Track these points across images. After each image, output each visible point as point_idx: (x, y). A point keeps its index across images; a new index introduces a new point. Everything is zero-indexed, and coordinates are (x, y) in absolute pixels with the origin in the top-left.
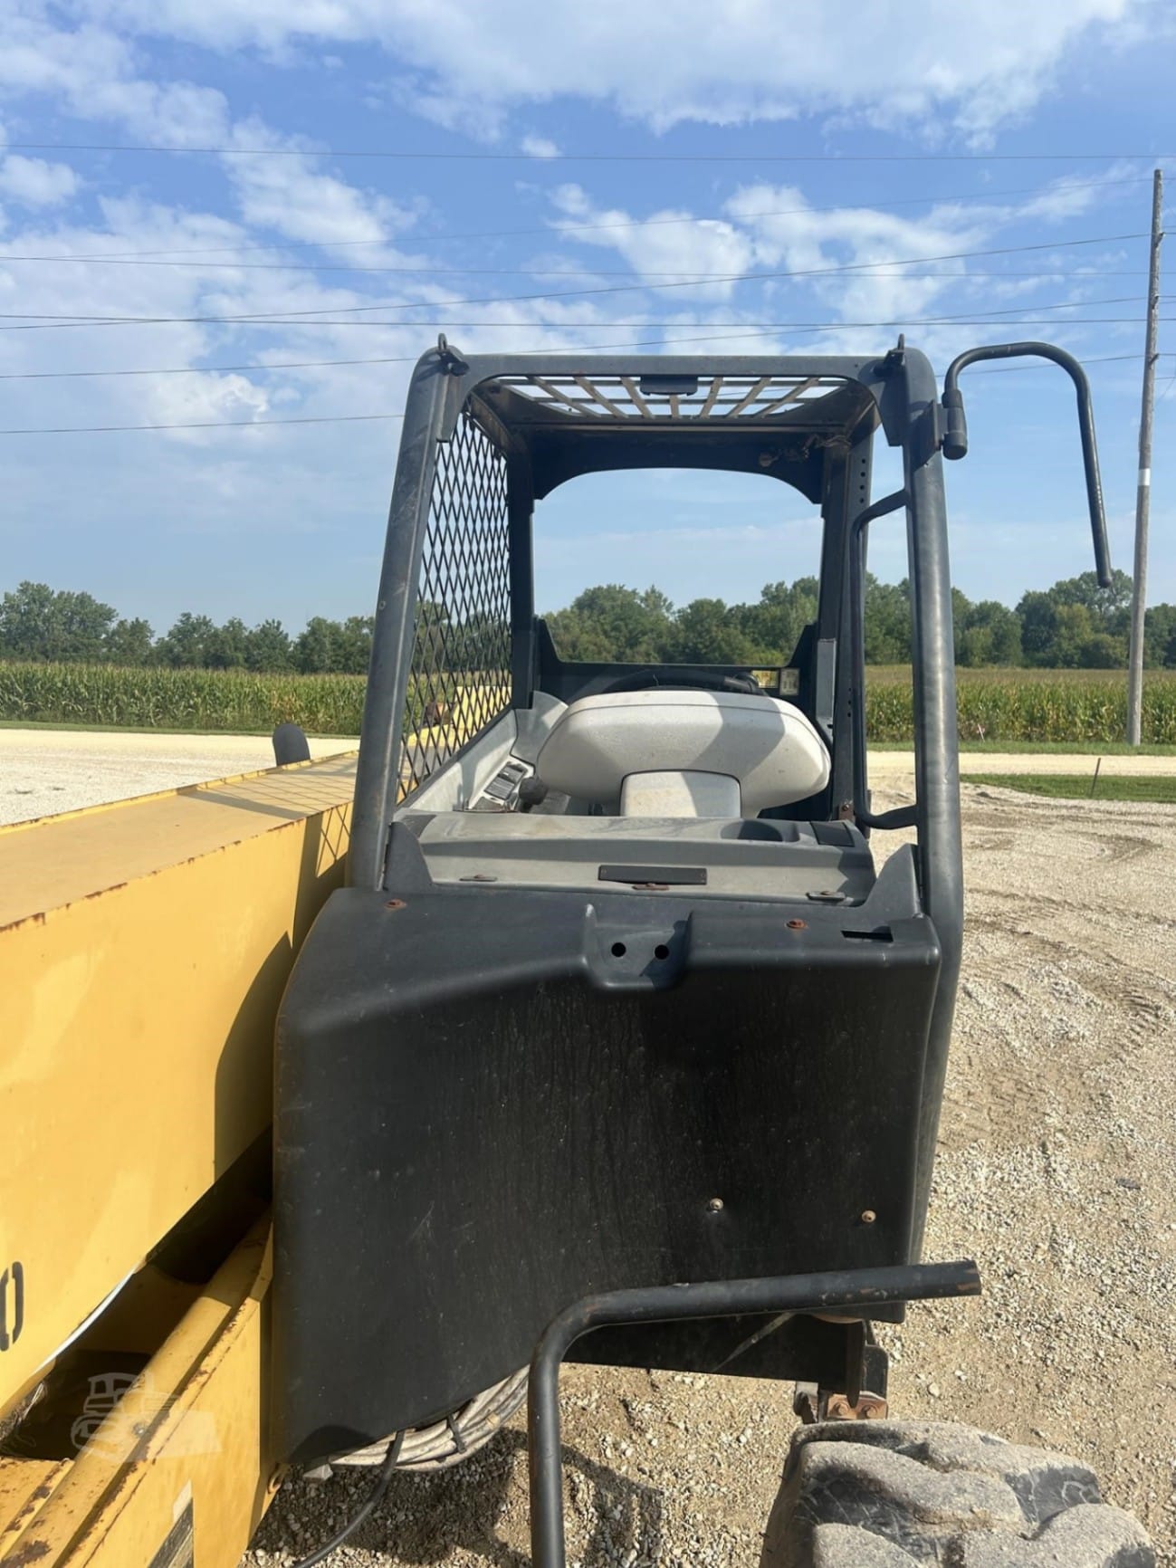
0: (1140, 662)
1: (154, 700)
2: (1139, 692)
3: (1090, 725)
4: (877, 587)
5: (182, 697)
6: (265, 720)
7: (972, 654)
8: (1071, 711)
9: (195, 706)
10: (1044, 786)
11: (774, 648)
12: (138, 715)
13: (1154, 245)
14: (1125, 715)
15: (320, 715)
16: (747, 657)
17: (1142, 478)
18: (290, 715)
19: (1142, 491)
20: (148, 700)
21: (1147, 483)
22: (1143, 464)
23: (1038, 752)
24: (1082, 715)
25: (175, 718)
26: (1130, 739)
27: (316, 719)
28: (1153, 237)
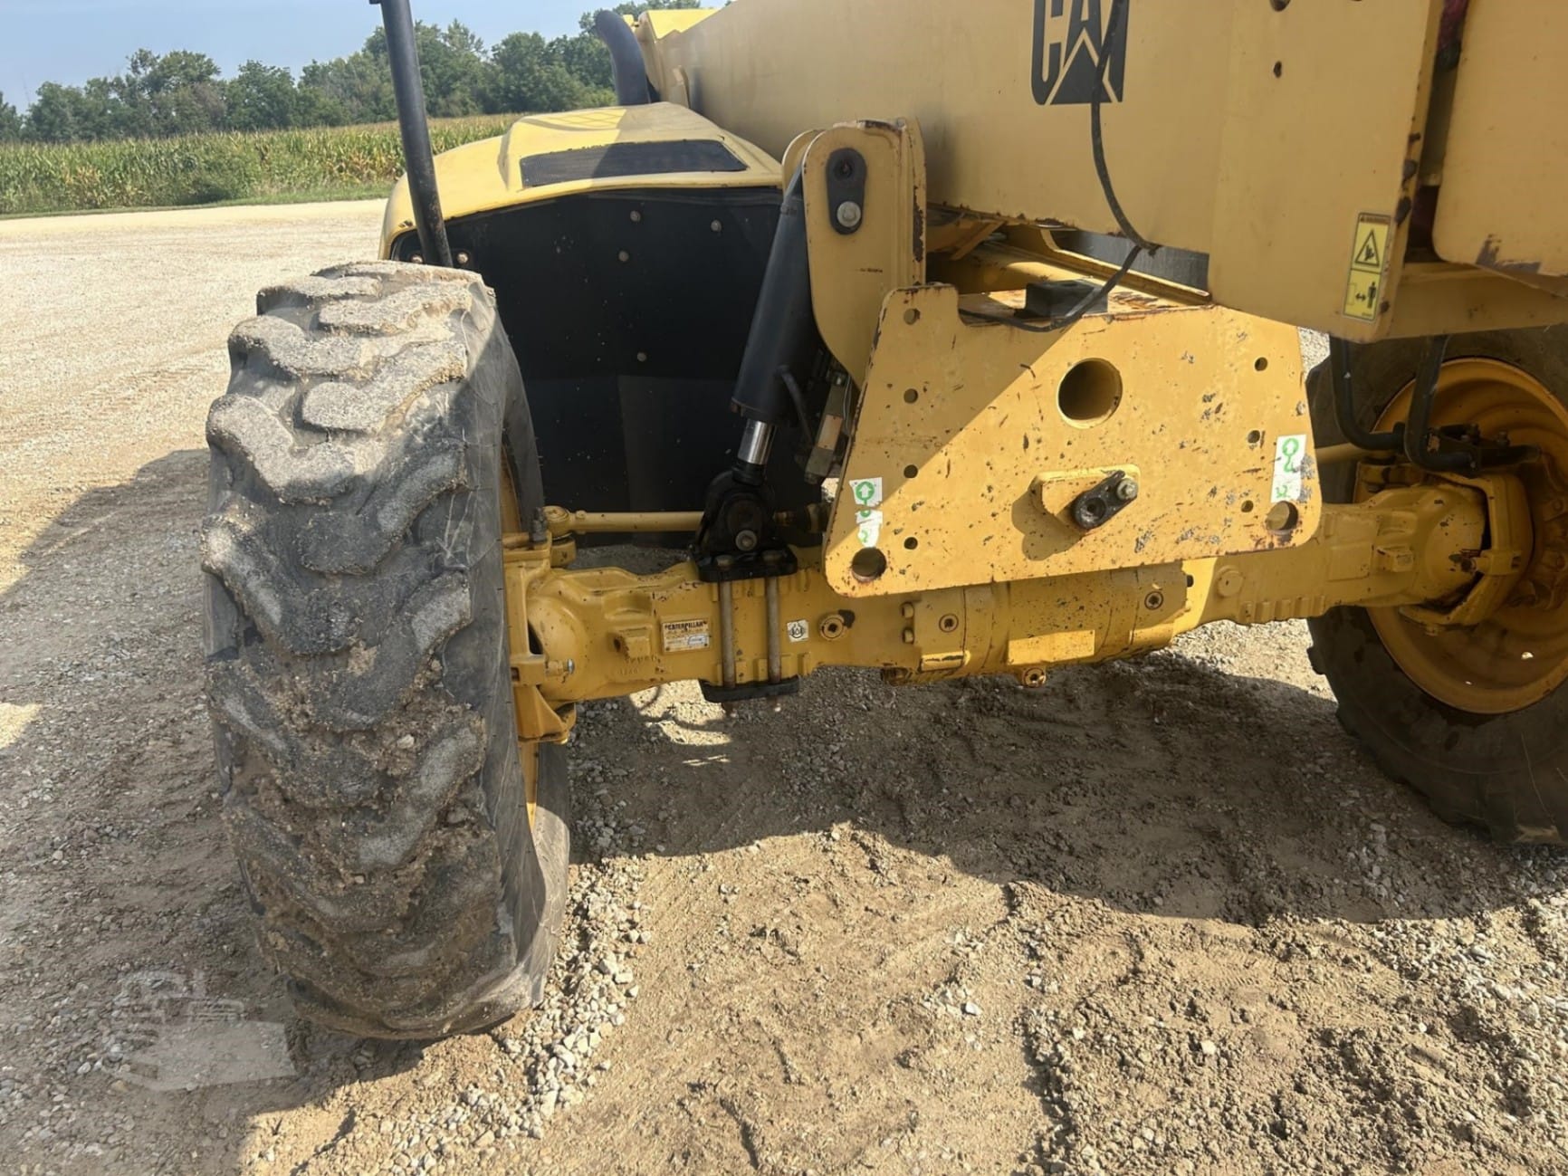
6: (60, 200)
11: (605, 87)
15: (129, 188)
18: (90, 190)
27: (124, 192)
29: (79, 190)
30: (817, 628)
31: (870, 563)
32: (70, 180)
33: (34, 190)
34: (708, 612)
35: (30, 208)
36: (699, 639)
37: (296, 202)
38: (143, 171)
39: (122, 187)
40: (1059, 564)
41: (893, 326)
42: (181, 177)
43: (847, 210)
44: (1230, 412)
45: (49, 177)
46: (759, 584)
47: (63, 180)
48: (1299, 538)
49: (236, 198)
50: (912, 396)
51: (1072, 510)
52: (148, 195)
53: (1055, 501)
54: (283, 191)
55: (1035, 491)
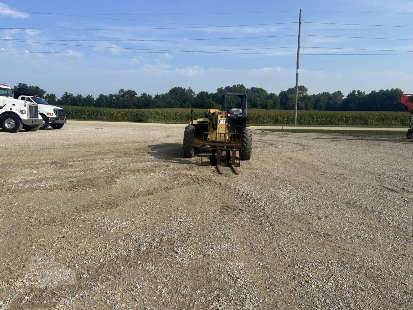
0: (297, 108)
1: (87, 114)
2: (296, 114)
3: (287, 121)
4: (245, 89)
5: (93, 114)
6: (113, 119)
7: (268, 106)
8: (283, 119)
9: (97, 116)
10: (274, 131)
12: (84, 117)
14: (293, 119)
15: (126, 118)
16: (214, 106)
17: (297, 71)
18: (119, 118)
19: (297, 74)
20: (86, 114)
21: (298, 72)
22: (297, 68)
23: (276, 126)
24: (286, 119)
25: (93, 118)
26: (295, 124)
28: (299, 23)
29: (117, 117)
32: (115, 116)
33: (109, 117)
35: (107, 120)
37: (157, 123)
38: (129, 115)
39: (124, 118)
42: (135, 117)
45: (111, 115)
46: (204, 141)
47: (114, 115)
48: (229, 140)
49: (145, 121)
52: (129, 119)
54: (154, 121)
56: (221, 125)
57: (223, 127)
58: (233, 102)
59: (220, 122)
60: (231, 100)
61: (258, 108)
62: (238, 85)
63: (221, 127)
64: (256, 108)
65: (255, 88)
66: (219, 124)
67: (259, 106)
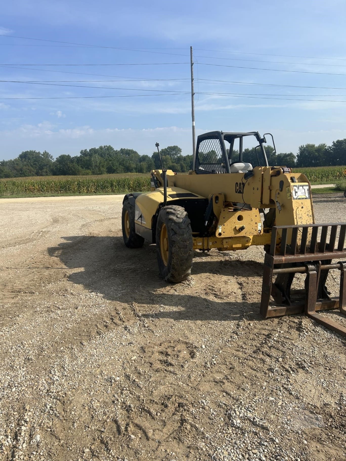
4: (114, 151)
7: (143, 169)
13: (192, 66)
17: (193, 124)
19: (193, 127)
22: (193, 121)
28: (191, 64)
30: (213, 243)
31: (220, 234)
34: (202, 241)
36: (201, 244)
40: (238, 235)
41: (222, 211)
43: (217, 201)
44: (253, 221)
46: (207, 238)
48: (261, 234)
50: (224, 218)
51: (239, 229)
53: (237, 228)
55: (236, 227)
56: (300, 201)
57: (304, 207)
58: (103, 166)
59: (296, 192)
60: (100, 163)
61: (133, 172)
62: (104, 146)
63: (300, 208)
64: (131, 172)
65: (124, 149)
66: (294, 199)
67: (134, 169)
